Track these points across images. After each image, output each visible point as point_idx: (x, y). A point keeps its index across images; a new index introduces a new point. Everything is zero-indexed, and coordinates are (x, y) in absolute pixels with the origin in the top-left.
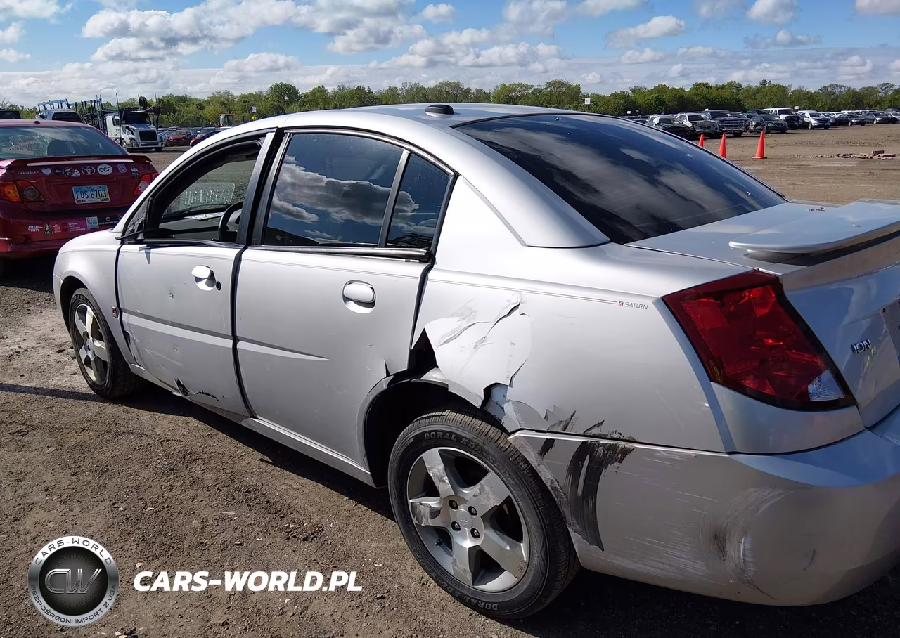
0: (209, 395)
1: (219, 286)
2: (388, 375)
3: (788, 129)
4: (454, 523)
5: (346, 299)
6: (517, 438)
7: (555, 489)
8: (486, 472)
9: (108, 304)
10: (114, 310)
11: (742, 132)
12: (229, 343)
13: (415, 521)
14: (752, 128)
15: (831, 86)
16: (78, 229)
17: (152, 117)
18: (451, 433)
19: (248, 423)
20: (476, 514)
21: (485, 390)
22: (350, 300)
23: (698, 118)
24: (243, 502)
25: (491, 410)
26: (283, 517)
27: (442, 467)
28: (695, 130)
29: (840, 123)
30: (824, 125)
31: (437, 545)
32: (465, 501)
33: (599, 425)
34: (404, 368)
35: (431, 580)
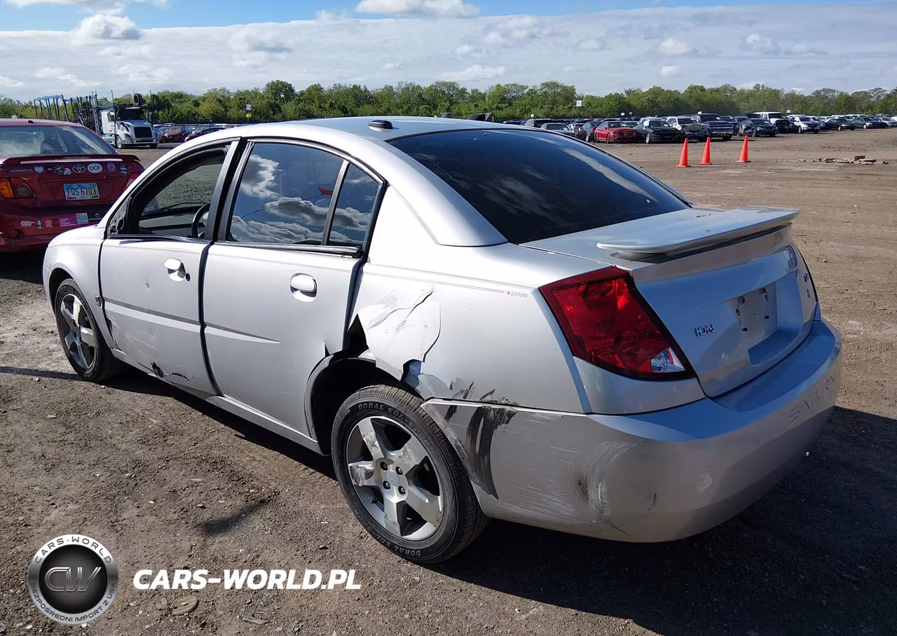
0: (181, 376)
1: (188, 277)
2: (327, 354)
3: (777, 133)
4: (385, 482)
5: (294, 290)
6: (427, 405)
7: (458, 447)
8: (409, 437)
9: (91, 293)
10: (98, 299)
11: (731, 135)
12: (197, 328)
13: (354, 483)
14: (741, 131)
15: (824, 90)
16: (69, 224)
17: (148, 114)
18: (379, 404)
19: (214, 400)
20: (402, 474)
21: (404, 366)
22: (297, 290)
23: (689, 121)
24: (209, 471)
25: (410, 382)
26: (244, 483)
27: (373, 433)
28: (684, 133)
29: (829, 127)
30: (813, 129)
31: (373, 502)
32: (392, 462)
33: (492, 393)
34: (340, 349)
35: (369, 535)
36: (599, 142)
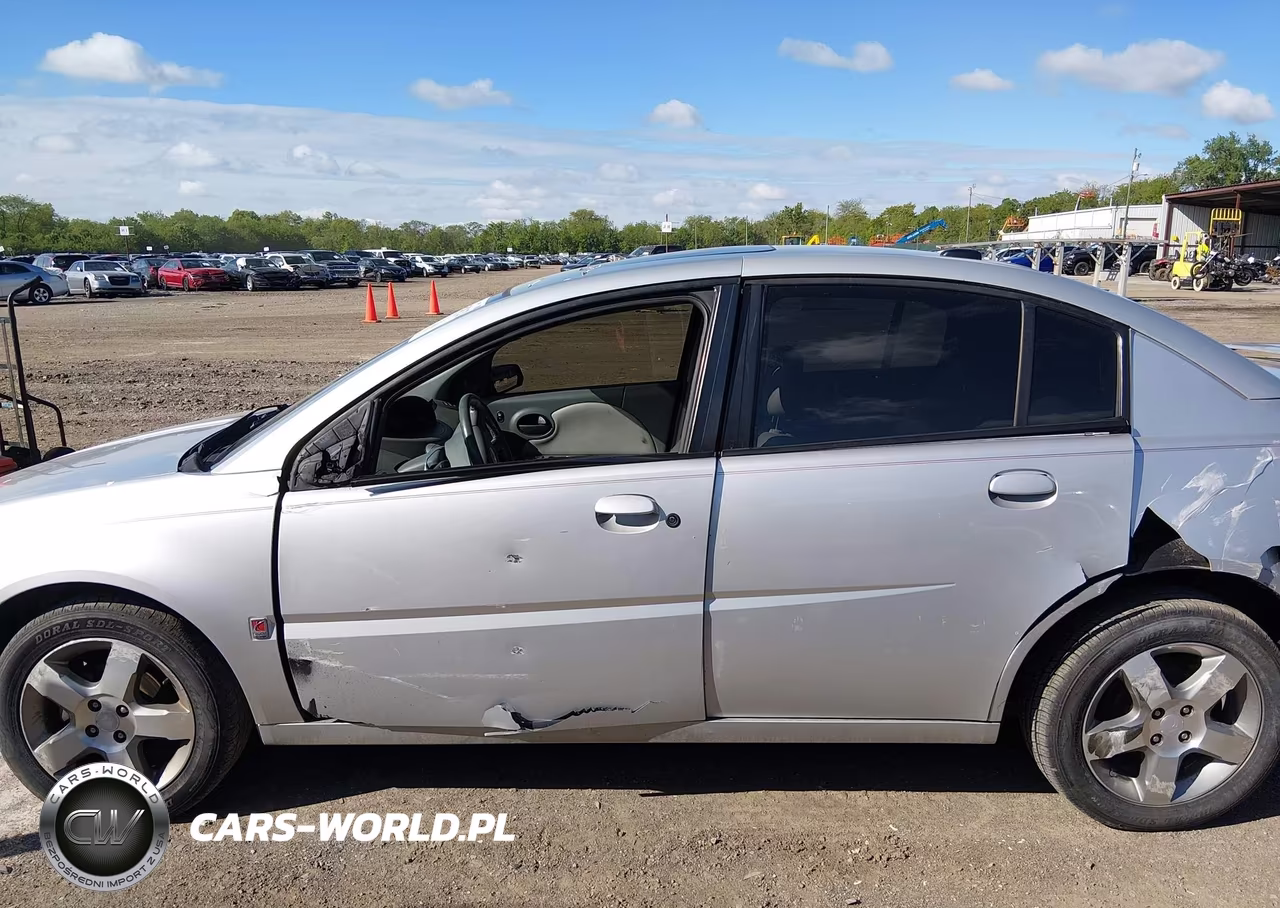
0: (606, 709)
1: (672, 521)
2: (1088, 578)
3: (403, 277)
4: (1154, 736)
5: (996, 496)
10: (260, 625)
13: (1092, 758)
14: (363, 275)
20: (1189, 713)
21: (1262, 557)
22: (1002, 496)
23: (298, 260)
27: (1155, 671)
28: (299, 277)
30: (440, 272)
31: (1111, 776)
34: (1122, 563)
36: (169, 289)
